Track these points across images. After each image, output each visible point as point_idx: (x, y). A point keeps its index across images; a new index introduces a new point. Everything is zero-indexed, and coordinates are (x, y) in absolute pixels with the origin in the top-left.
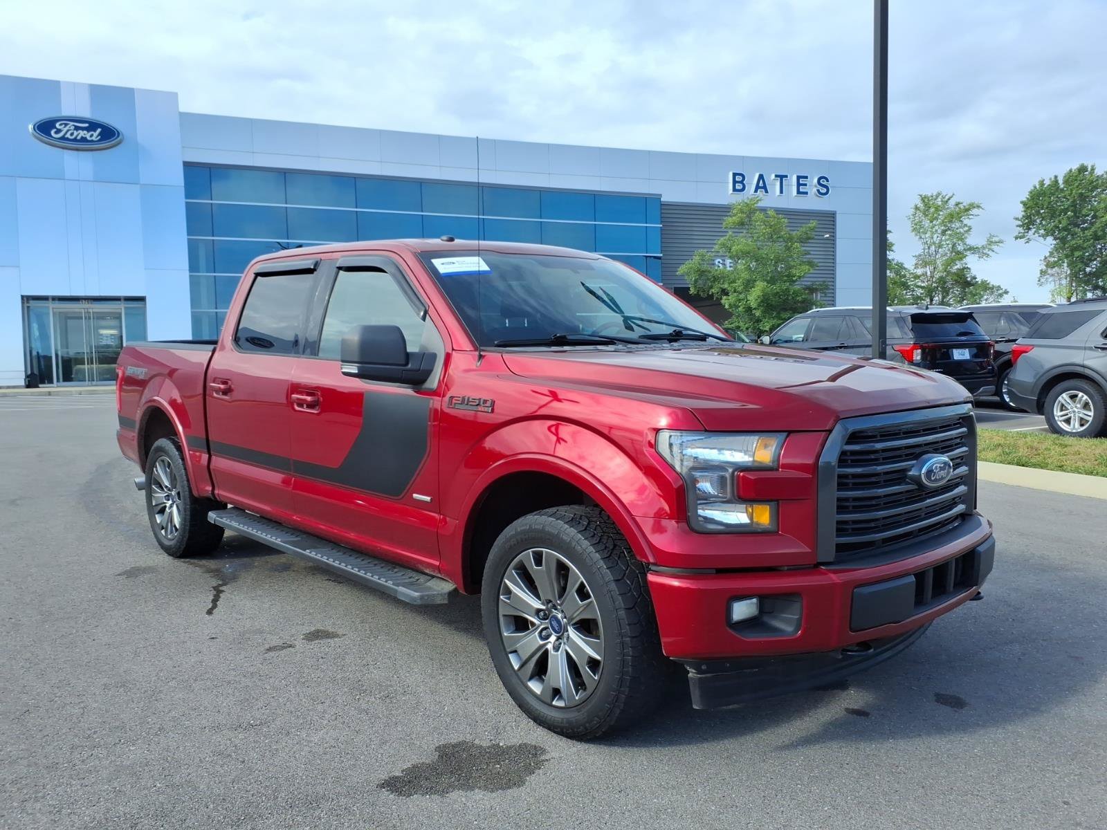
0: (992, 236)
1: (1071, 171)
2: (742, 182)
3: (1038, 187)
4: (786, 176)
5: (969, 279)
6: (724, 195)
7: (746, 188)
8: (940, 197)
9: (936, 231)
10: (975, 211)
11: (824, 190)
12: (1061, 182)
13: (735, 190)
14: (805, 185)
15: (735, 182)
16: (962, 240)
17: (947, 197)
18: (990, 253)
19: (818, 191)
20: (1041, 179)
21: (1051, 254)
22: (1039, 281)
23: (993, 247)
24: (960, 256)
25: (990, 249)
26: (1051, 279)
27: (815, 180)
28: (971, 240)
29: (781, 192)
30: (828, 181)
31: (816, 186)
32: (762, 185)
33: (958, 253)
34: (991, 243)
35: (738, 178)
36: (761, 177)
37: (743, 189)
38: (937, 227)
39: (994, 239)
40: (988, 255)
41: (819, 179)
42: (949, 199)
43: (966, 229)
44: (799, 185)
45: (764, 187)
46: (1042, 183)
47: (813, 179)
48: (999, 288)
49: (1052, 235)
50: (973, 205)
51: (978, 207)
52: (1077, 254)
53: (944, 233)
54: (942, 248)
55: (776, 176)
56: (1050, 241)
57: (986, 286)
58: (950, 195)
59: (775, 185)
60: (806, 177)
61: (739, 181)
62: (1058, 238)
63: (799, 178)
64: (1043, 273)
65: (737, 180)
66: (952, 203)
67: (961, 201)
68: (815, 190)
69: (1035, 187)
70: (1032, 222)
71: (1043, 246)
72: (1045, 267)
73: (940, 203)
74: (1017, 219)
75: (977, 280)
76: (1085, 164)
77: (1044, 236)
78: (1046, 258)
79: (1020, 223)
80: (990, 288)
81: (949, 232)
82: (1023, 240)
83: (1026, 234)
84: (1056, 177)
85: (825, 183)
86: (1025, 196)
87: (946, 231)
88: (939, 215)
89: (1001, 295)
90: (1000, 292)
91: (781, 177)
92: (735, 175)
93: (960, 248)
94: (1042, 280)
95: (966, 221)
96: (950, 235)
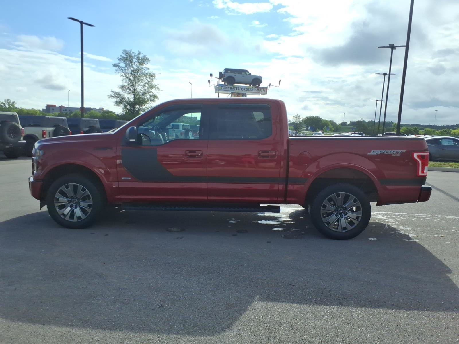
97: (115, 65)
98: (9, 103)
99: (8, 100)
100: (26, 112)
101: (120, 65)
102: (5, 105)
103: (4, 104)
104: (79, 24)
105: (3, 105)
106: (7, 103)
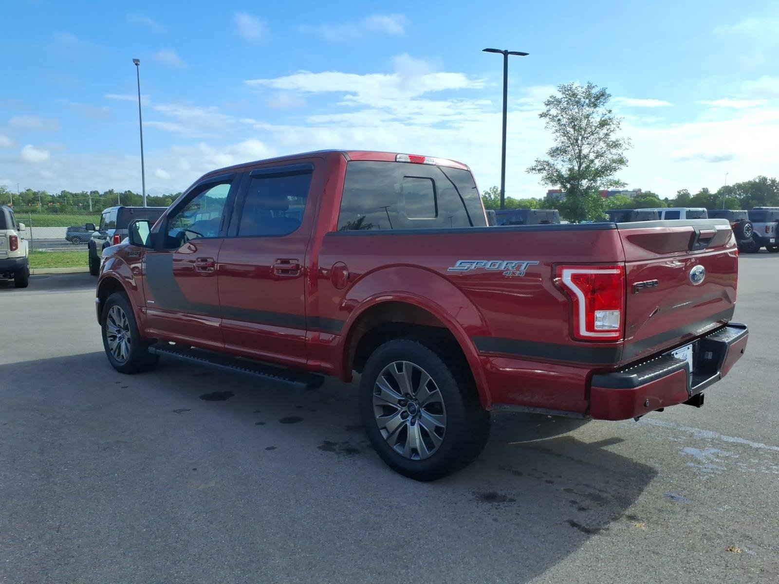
97: (543, 115)
98: (495, 192)
99: (494, 187)
100: (518, 203)
101: (551, 112)
102: (490, 196)
103: (489, 194)
104: (502, 56)
105: (487, 196)
106: (492, 193)
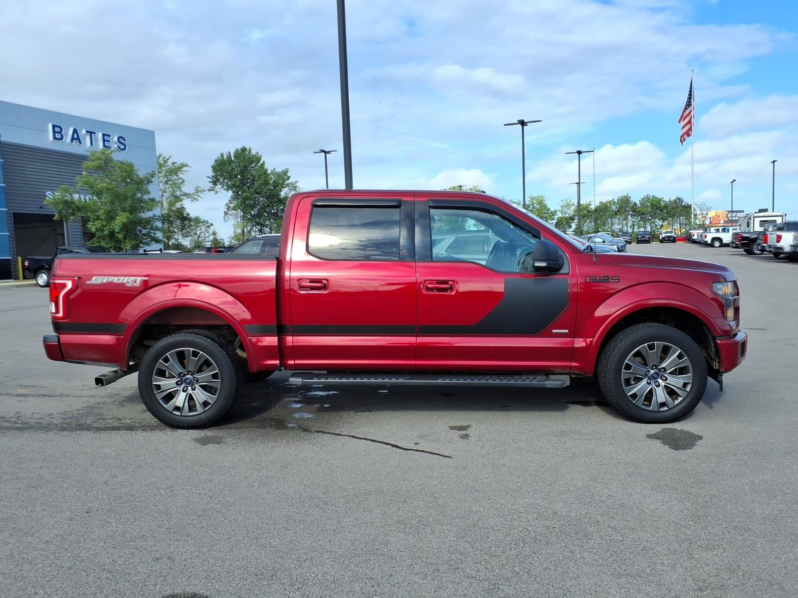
0: (197, 187)
1: (237, 150)
2: (60, 133)
3: (220, 157)
4: (94, 133)
5: (185, 215)
6: (47, 141)
7: (64, 138)
8: (162, 157)
9: (161, 181)
10: (185, 169)
11: (122, 147)
12: (232, 156)
13: (55, 138)
14: (109, 141)
15: (54, 132)
16: (179, 188)
17: (166, 158)
18: (198, 198)
19: (119, 147)
20: (221, 153)
21: (230, 202)
22: (224, 218)
23: (199, 194)
24: (178, 199)
25: (198, 196)
26: (231, 217)
27: (116, 139)
28: (186, 189)
29: (92, 144)
30: (125, 140)
31: (116, 143)
32: (76, 137)
33: (176, 197)
34: (197, 191)
35: (57, 129)
36: (75, 131)
37: (62, 138)
38: (161, 179)
39: (199, 189)
40: (197, 200)
41: (119, 138)
42: (168, 159)
43: (181, 181)
44: (104, 141)
45: (78, 139)
46: (222, 155)
47: (113, 137)
48: (207, 222)
49: (232, 190)
50: (183, 165)
51: (187, 166)
52: (247, 202)
53: (166, 182)
54: (166, 193)
55: (87, 132)
56: (230, 193)
57: (197, 220)
58: (168, 157)
59: (85, 138)
60: (109, 136)
61: (58, 132)
62: (235, 192)
63: (104, 135)
64: (226, 213)
65: (56, 130)
66: (170, 162)
67: (176, 162)
68: (116, 146)
69: (219, 158)
70: (218, 180)
71: (225, 196)
72: (226, 210)
73: (162, 162)
74: (209, 177)
75: (190, 216)
76: (246, 146)
77: (227, 190)
78: (227, 204)
79: (211, 180)
80: (201, 222)
81: (170, 182)
82: (213, 192)
83: (215, 188)
84: (229, 153)
85: (123, 142)
86: (212, 163)
87: (168, 181)
88: (162, 170)
89: (209, 227)
90: (208, 224)
91: (91, 133)
92: (54, 126)
93: (178, 194)
94: (226, 218)
95: (181, 176)
96: (171, 185)
